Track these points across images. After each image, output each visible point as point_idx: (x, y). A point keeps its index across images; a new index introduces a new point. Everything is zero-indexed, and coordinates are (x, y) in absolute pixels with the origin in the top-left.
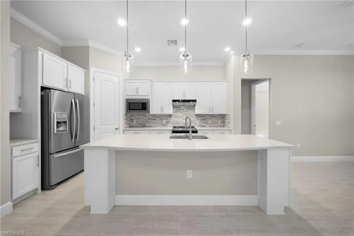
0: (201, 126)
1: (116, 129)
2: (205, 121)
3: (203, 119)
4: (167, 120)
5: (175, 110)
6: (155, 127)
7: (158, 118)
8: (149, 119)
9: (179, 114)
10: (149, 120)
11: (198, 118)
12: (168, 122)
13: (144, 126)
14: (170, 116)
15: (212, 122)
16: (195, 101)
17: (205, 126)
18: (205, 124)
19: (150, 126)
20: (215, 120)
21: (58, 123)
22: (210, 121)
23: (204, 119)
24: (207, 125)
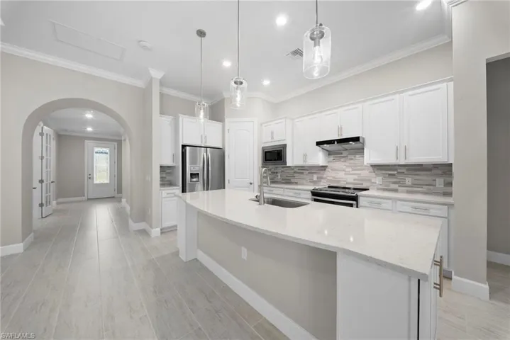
0: (385, 190)
1: (251, 184)
2: (394, 180)
3: (390, 175)
4: (319, 175)
5: (332, 158)
6: (302, 184)
7: (307, 172)
8: (295, 172)
9: (340, 165)
10: (295, 175)
11: (380, 172)
12: (322, 178)
13: (289, 182)
14: (324, 168)
15: (417, 182)
16: (356, 139)
17: (396, 191)
18: (395, 186)
19: (296, 183)
20: (424, 177)
21: (191, 174)
22: (409, 181)
23: (394, 175)
24: (400, 189)
